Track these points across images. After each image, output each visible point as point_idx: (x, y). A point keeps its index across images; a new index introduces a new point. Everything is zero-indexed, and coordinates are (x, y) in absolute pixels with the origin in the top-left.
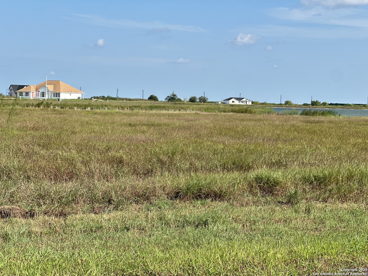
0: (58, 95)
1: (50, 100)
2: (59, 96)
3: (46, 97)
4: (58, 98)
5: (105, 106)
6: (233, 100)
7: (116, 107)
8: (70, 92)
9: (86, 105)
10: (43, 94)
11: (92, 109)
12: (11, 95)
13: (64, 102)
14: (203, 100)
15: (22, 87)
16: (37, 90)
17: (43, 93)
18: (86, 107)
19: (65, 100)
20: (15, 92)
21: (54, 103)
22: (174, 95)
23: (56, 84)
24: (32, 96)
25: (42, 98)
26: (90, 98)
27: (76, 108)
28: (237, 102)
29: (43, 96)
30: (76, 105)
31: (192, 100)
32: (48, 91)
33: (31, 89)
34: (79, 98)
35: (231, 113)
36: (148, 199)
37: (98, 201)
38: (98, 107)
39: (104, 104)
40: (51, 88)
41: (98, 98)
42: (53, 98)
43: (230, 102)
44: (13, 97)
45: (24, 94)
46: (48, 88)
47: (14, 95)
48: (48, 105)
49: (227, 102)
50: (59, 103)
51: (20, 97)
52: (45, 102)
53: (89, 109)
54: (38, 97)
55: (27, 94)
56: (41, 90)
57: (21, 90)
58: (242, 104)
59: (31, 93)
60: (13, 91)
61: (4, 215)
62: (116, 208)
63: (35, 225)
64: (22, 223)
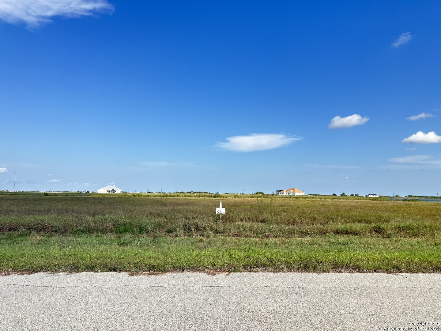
0: (294, 194)
3: (290, 195)
5: (314, 198)
6: (371, 195)
7: (318, 198)
8: (300, 192)
9: (305, 197)
10: (289, 194)
11: (308, 199)
12: (277, 194)
14: (357, 195)
15: (281, 191)
16: (286, 192)
18: (305, 198)
19: (297, 196)
21: (293, 197)
22: (344, 194)
23: (294, 190)
24: (285, 194)
26: (308, 195)
27: (301, 199)
28: (372, 196)
30: (302, 198)
31: (352, 195)
32: (291, 192)
34: (303, 195)
35: (369, 201)
36: (324, 233)
37: (303, 233)
38: (311, 198)
39: (313, 197)
41: (311, 195)
42: (292, 195)
43: (369, 196)
45: (282, 193)
47: (278, 194)
48: (291, 197)
49: (367, 196)
50: (295, 197)
51: (280, 194)
52: (289, 197)
53: (307, 199)
54: (287, 195)
55: (283, 193)
56: (288, 192)
58: (374, 197)
60: (278, 193)
61: (267, 236)
62: (310, 236)
63: (278, 241)
64: (273, 240)
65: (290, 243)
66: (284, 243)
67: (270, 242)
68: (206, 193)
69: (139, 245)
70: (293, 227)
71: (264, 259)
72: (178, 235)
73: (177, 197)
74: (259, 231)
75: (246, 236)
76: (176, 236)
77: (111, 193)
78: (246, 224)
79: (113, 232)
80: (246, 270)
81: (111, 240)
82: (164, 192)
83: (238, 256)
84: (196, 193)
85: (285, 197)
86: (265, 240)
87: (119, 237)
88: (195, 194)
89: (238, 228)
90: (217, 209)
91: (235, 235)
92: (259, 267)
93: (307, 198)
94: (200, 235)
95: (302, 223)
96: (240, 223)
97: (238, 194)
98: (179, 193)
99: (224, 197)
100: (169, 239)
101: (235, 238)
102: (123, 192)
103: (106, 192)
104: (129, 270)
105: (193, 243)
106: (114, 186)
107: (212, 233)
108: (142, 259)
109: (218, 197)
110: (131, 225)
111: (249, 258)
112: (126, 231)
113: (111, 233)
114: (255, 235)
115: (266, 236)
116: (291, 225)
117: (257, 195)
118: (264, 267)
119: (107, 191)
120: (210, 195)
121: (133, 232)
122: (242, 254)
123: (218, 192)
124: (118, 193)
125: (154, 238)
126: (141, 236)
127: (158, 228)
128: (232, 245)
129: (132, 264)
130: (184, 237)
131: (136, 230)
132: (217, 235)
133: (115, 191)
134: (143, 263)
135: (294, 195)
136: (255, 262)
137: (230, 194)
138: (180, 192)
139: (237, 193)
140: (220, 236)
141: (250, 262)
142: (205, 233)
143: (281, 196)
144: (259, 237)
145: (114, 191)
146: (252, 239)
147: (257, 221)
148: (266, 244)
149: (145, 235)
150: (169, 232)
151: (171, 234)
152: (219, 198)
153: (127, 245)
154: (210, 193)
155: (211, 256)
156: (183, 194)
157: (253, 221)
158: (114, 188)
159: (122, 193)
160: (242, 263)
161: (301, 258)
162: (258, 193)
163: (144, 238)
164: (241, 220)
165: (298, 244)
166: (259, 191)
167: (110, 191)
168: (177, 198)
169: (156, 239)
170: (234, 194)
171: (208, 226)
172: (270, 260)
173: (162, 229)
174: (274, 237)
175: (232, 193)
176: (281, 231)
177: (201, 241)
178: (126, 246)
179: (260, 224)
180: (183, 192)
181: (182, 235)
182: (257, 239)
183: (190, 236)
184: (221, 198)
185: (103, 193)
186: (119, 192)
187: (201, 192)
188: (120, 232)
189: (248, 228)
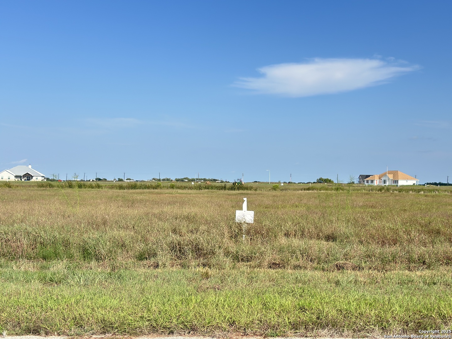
0: (396, 182)
1: (390, 186)
2: (398, 183)
3: (387, 184)
4: (396, 184)
5: (437, 190)
7: (446, 191)
8: (407, 179)
9: (418, 190)
10: (385, 182)
11: (425, 192)
12: (360, 183)
13: (401, 187)
15: (368, 176)
16: (380, 178)
17: (385, 180)
19: (403, 186)
20: (363, 180)
21: (393, 188)
23: (395, 173)
24: (376, 183)
25: (384, 184)
26: (424, 184)
27: (411, 192)
29: (385, 183)
30: (411, 190)
32: (389, 179)
33: (376, 178)
34: (414, 184)
37: (414, 262)
38: (430, 191)
39: (436, 188)
40: (391, 177)
41: (430, 184)
42: (392, 184)
44: (361, 184)
45: (370, 182)
46: (389, 177)
47: (362, 182)
48: (388, 190)
50: (397, 188)
51: (367, 184)
52: (385, 188)
53: (422, 192)
54: (380, 184)
55: (372, 181)
56: (383, 179)
57: (367, 179)
59: (375, 181)
60: (362, 180)
61: (340, 268)
62: (429, 267)
63: (361, 276)
64: (350, 274)
65: (386, 281)
66: (373, 281)
67: (345, 278)
68: (215, 180)
69: (82, 282)
70: (393, 249)
71: (334, 312)
72: (160, 263)
73: (156, 188)
74: (323, 256)
75: (296, 267)
76: (157, 266)
77: (23, 180)
78: (296, 242)
79: (29, 258)
80: (296, 333)
81: (26, 272)
82: (130, 179)
83: (281, 305)
84: (193, 180)
85: (376, 190)
86: (336, 275)
87: (43, 268)
88: (193, 183)
89: (281, 250)
90: (238, 213)
91: (273, 265)
92: (323, 328)
93: (422, 190)
94: (204, 265)
95: (410, 241)
96: (283, 241)
97: (279, 183)
98: (159, 180)
99: (251, 188)
100: (142, 270)
101: (274, 271)
102: (48, 179)
103: (13, 179)
104: (64, 332)
105: (190, 280)
106: (30, 166)
107: (228, 262)
108: (89, 310)
109: (239, 188)
110: (66, 244)
111: (303, 309)
112: (57, 256)
113: (26, 260)
114: (315, 265)
115: (337, 266)
116: (390, 244)
117: (319, 185)
118: (333, 326)
119: (16, 177)
120: (223, 184)
121: (71, 257)
122: (288, 302)
123: (238, 180)
124: (38, 180)
125: (113, 269)
126: (87, 265)
127: (120, 251)
128: (268, 284)
129: (69, 320)
130: (171, 269)
131: (77, 254)
132: (238, 265)
133: (32, 177)
134: (91, 319)
135: (395, 184)
136: (314, 317)
137: (264, 183)
138: (162, 178)
139: (277, 182)
140: (243, 267)
141: (304, 317)
142: (213, 261)
143: (369, 186)
144: (323, 270)
145: (28, 176)
146: (309, 273)
147: (319, 238)
148: (337, 283)
149: (93, 263)
150: (141, 257)
151: (145, 262)
152: (241, 191)
153: (59, 282)
154: (222, 182)
155: (226, 306)
156: (169, 184)
157: (311, 238)
158: (29, 169)
159: (45, 180)
160: (289, 319)
161: (407, 310)
162: (320, 181)
163: (91, 269)
164: (287, 235)
165: (401, 283)
166: (324, 178)
167: (20, 177)
168: (156, 191)
169: (116, 271)
170: (271, 183)
171: (220, 247)
172: (346, 314)
173: (128, 252)
174: (353, 269)
175: (268, 181)
176: (369, 256)
177: (207, 276)
178: (56, 285)
179: (325, 243)
180: (168, 180)
181: (167, 264)
182: (318, 274)
183: (183, 266)
184: (245, 191)
185: (8, 180)
186: (40, 179)
187: (205, 180)
188: (44, 258)
189: (301, 251)
